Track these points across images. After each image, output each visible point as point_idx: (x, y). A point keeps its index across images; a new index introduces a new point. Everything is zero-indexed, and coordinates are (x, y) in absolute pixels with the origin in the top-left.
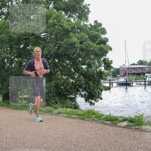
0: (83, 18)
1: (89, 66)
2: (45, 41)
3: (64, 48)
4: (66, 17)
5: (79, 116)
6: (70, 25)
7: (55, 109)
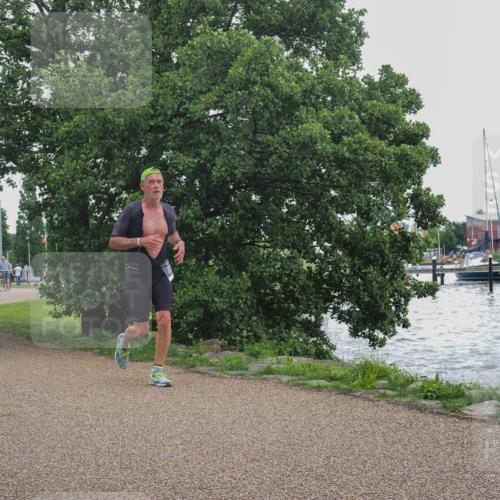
0: (341, 56)
1: (365, 215)
2: (219, 134)
3: (280, 157)
4: (286, 54)
5: (333, 383)
6: (300, 80)
7: (254, 360)
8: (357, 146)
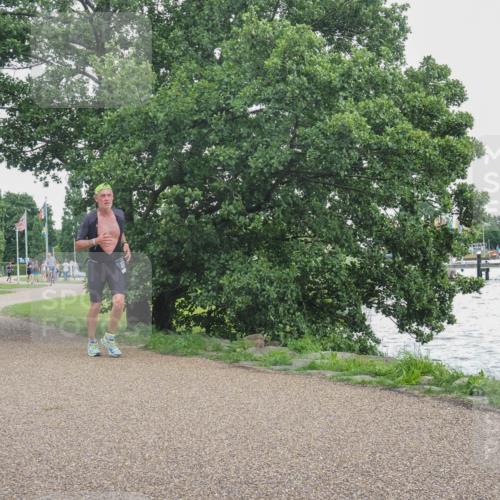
0: (383, 48)
2: (261, 128)
3: (317, 149)
5: (378, 379)
7: (297, 355)
8: (401, 136)
